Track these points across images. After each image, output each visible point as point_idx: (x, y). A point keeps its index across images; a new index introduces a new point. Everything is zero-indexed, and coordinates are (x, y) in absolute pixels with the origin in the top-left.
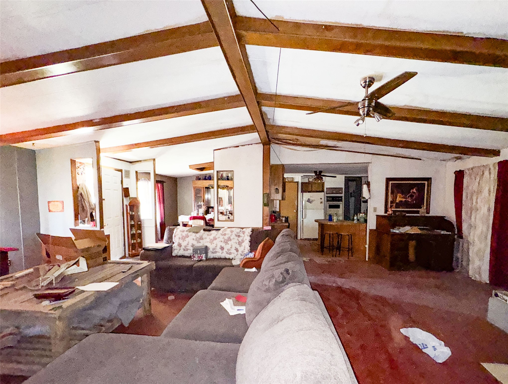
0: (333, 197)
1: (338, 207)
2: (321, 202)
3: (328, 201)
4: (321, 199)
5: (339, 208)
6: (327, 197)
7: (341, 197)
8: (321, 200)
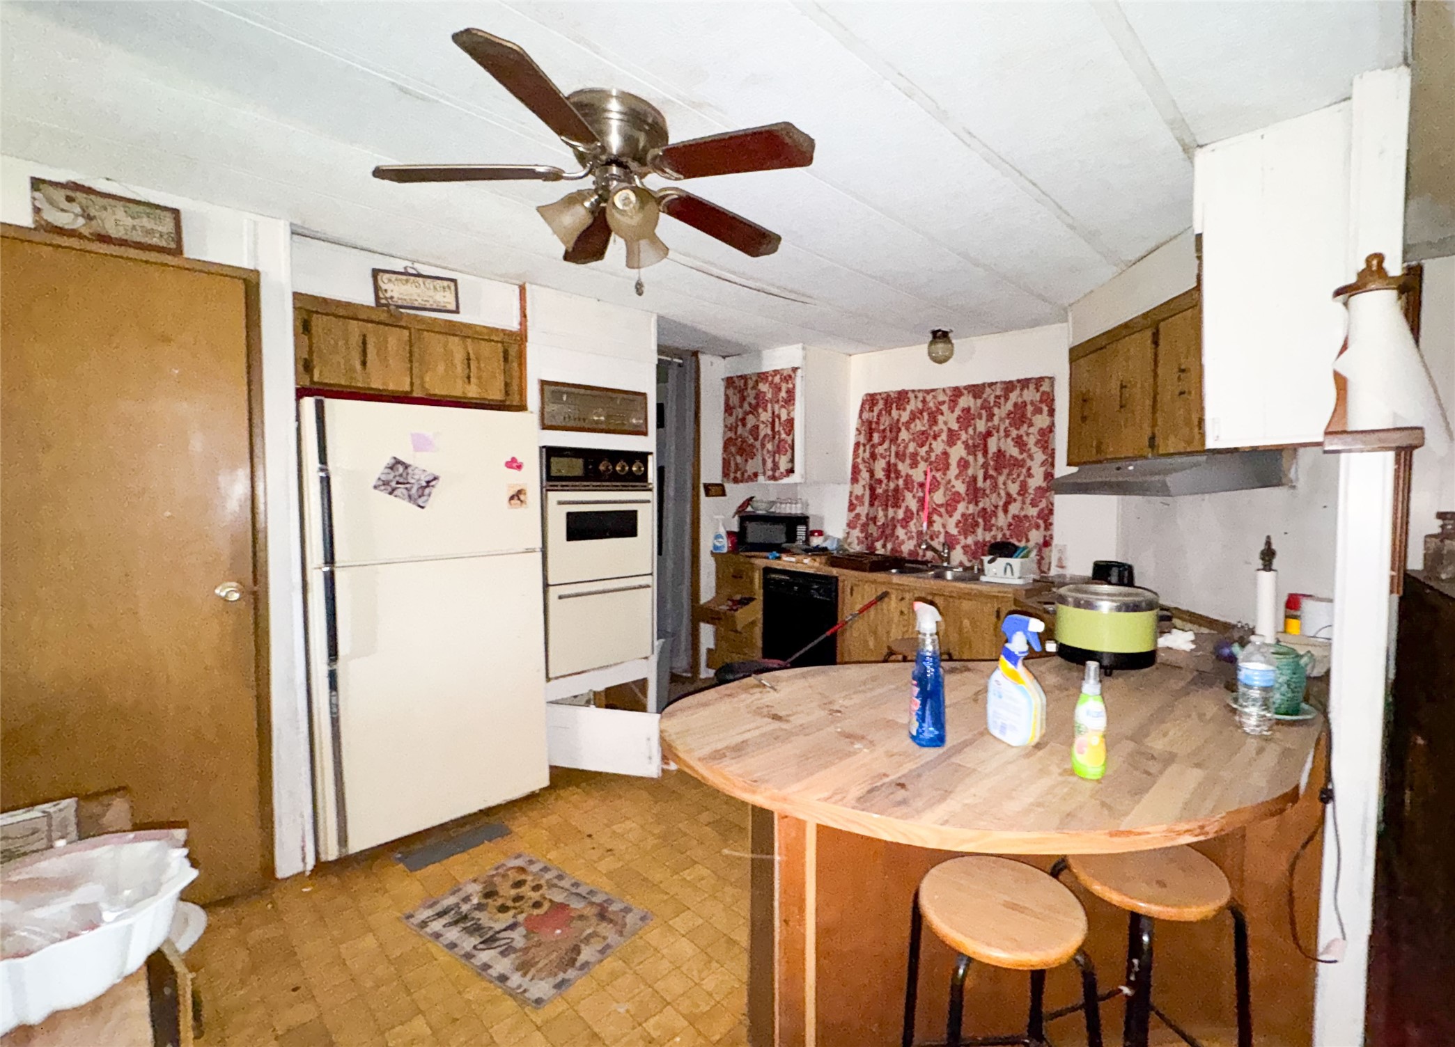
0: (591, 457)
1: (623, 525)
2: (517, 496)
3: (552, 480)
4: (514, 464)
5: (632, 532)
6: (551, 453)
7: (643, 457)
8: (515, 479)
